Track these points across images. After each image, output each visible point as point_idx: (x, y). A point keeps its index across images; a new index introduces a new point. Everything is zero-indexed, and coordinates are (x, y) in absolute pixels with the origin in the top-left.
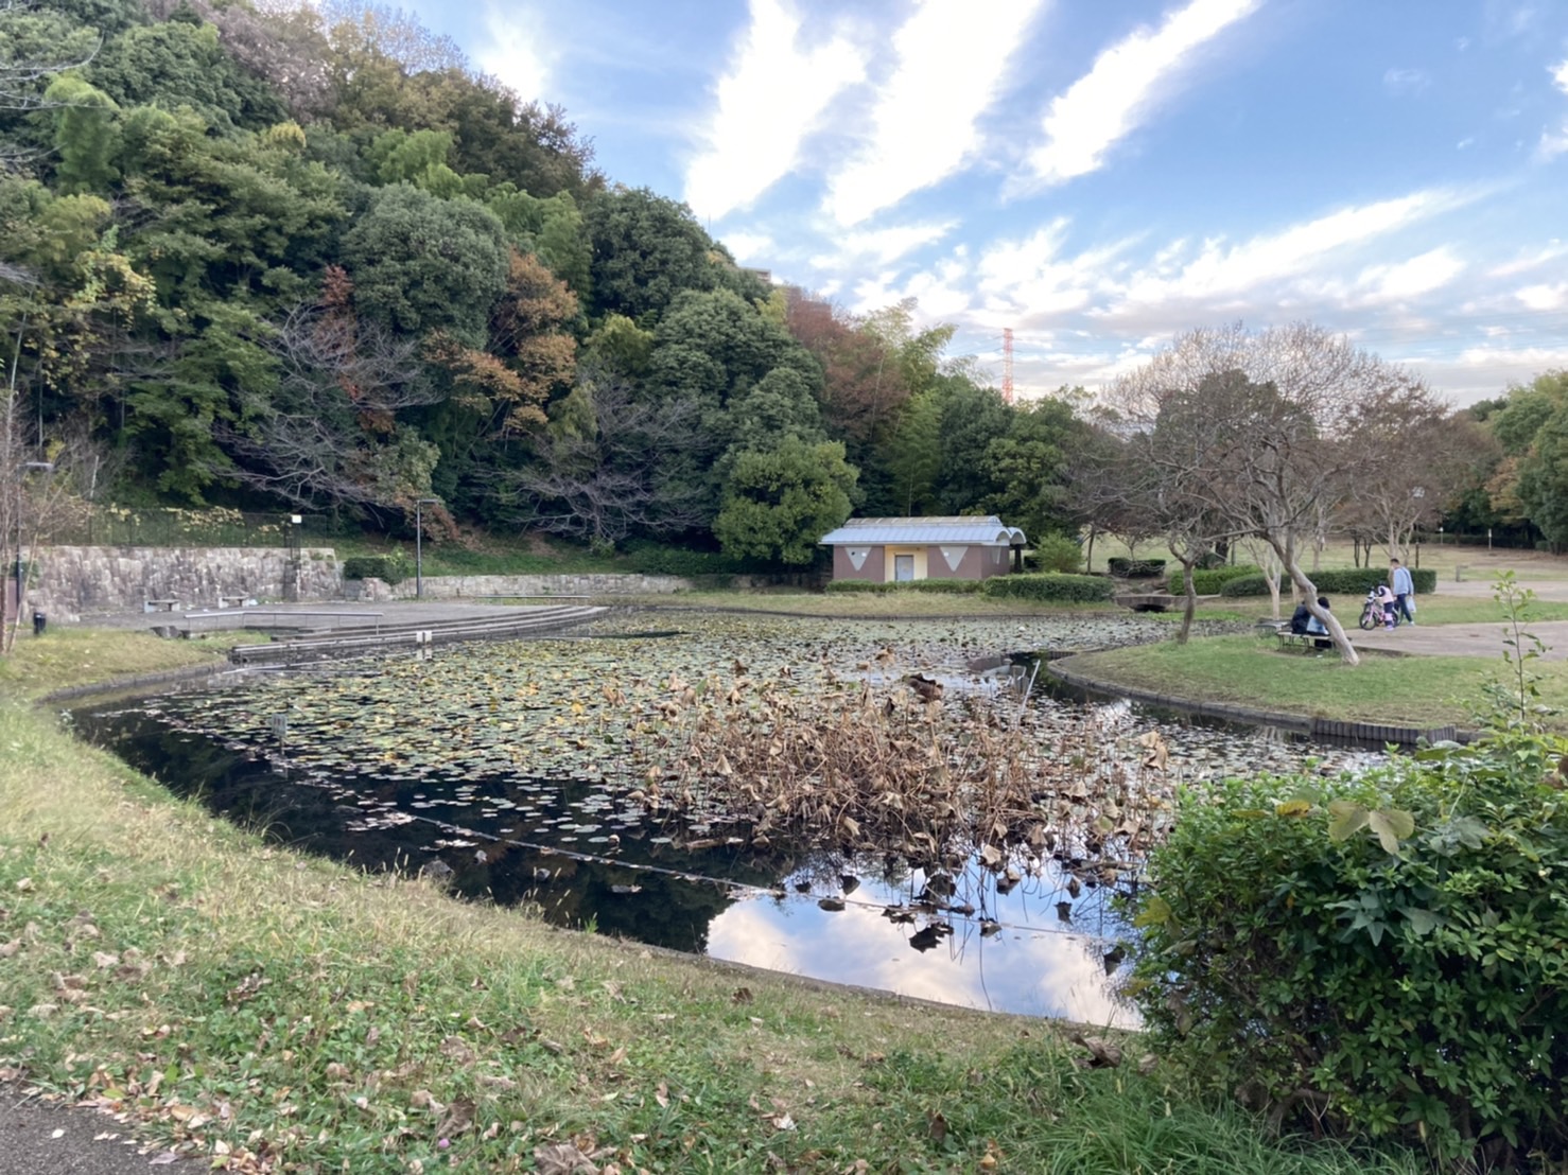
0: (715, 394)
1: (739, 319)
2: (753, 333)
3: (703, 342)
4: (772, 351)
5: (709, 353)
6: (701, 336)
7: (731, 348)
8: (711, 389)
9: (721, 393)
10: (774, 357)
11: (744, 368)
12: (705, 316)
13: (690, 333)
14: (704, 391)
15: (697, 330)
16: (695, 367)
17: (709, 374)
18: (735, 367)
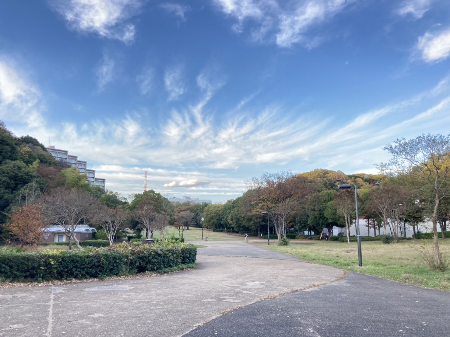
0: (10, 190)
1: (21, 169)
2: (24, 173)
3: (7, 175)
4: (30, 178)
5: (9, 178)
6: (7, 173)
7: (17, 177)
8: (9, 188)
9: (12, 189)
10: (30, 180)
11: (21, 182)
12: (9, 168)
13: (4, 172)
14: (6, 188)
15: (6, 172)
16: (3, 182)
17: (8, 184)
18: (18, 182)
